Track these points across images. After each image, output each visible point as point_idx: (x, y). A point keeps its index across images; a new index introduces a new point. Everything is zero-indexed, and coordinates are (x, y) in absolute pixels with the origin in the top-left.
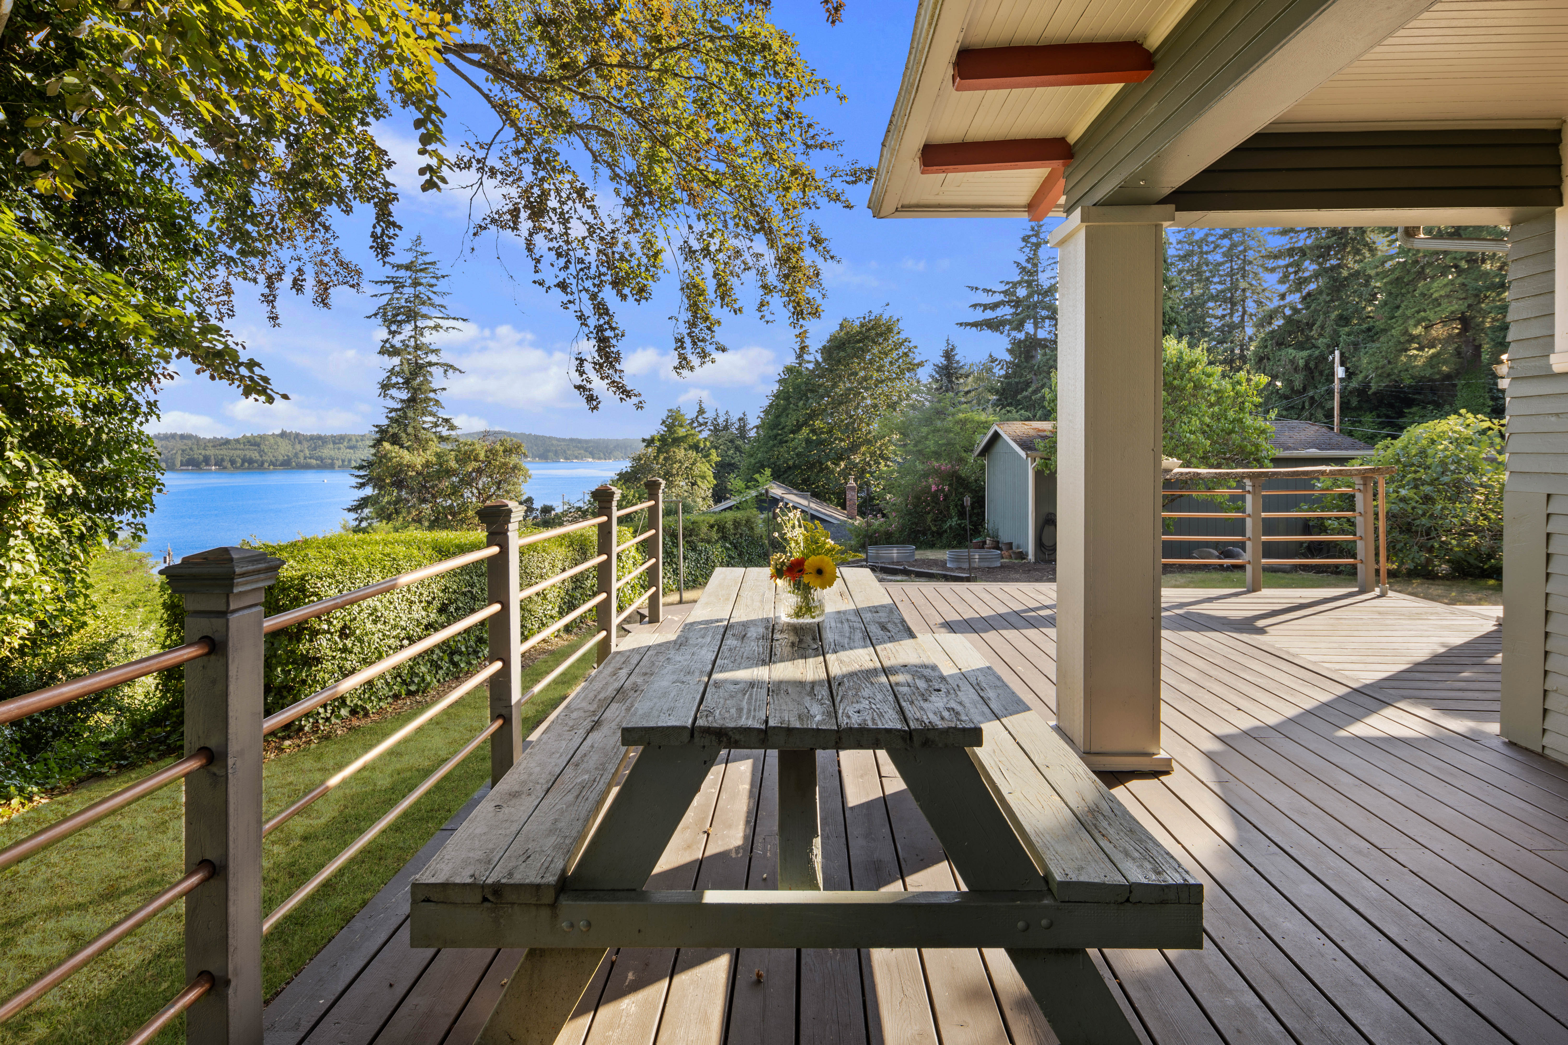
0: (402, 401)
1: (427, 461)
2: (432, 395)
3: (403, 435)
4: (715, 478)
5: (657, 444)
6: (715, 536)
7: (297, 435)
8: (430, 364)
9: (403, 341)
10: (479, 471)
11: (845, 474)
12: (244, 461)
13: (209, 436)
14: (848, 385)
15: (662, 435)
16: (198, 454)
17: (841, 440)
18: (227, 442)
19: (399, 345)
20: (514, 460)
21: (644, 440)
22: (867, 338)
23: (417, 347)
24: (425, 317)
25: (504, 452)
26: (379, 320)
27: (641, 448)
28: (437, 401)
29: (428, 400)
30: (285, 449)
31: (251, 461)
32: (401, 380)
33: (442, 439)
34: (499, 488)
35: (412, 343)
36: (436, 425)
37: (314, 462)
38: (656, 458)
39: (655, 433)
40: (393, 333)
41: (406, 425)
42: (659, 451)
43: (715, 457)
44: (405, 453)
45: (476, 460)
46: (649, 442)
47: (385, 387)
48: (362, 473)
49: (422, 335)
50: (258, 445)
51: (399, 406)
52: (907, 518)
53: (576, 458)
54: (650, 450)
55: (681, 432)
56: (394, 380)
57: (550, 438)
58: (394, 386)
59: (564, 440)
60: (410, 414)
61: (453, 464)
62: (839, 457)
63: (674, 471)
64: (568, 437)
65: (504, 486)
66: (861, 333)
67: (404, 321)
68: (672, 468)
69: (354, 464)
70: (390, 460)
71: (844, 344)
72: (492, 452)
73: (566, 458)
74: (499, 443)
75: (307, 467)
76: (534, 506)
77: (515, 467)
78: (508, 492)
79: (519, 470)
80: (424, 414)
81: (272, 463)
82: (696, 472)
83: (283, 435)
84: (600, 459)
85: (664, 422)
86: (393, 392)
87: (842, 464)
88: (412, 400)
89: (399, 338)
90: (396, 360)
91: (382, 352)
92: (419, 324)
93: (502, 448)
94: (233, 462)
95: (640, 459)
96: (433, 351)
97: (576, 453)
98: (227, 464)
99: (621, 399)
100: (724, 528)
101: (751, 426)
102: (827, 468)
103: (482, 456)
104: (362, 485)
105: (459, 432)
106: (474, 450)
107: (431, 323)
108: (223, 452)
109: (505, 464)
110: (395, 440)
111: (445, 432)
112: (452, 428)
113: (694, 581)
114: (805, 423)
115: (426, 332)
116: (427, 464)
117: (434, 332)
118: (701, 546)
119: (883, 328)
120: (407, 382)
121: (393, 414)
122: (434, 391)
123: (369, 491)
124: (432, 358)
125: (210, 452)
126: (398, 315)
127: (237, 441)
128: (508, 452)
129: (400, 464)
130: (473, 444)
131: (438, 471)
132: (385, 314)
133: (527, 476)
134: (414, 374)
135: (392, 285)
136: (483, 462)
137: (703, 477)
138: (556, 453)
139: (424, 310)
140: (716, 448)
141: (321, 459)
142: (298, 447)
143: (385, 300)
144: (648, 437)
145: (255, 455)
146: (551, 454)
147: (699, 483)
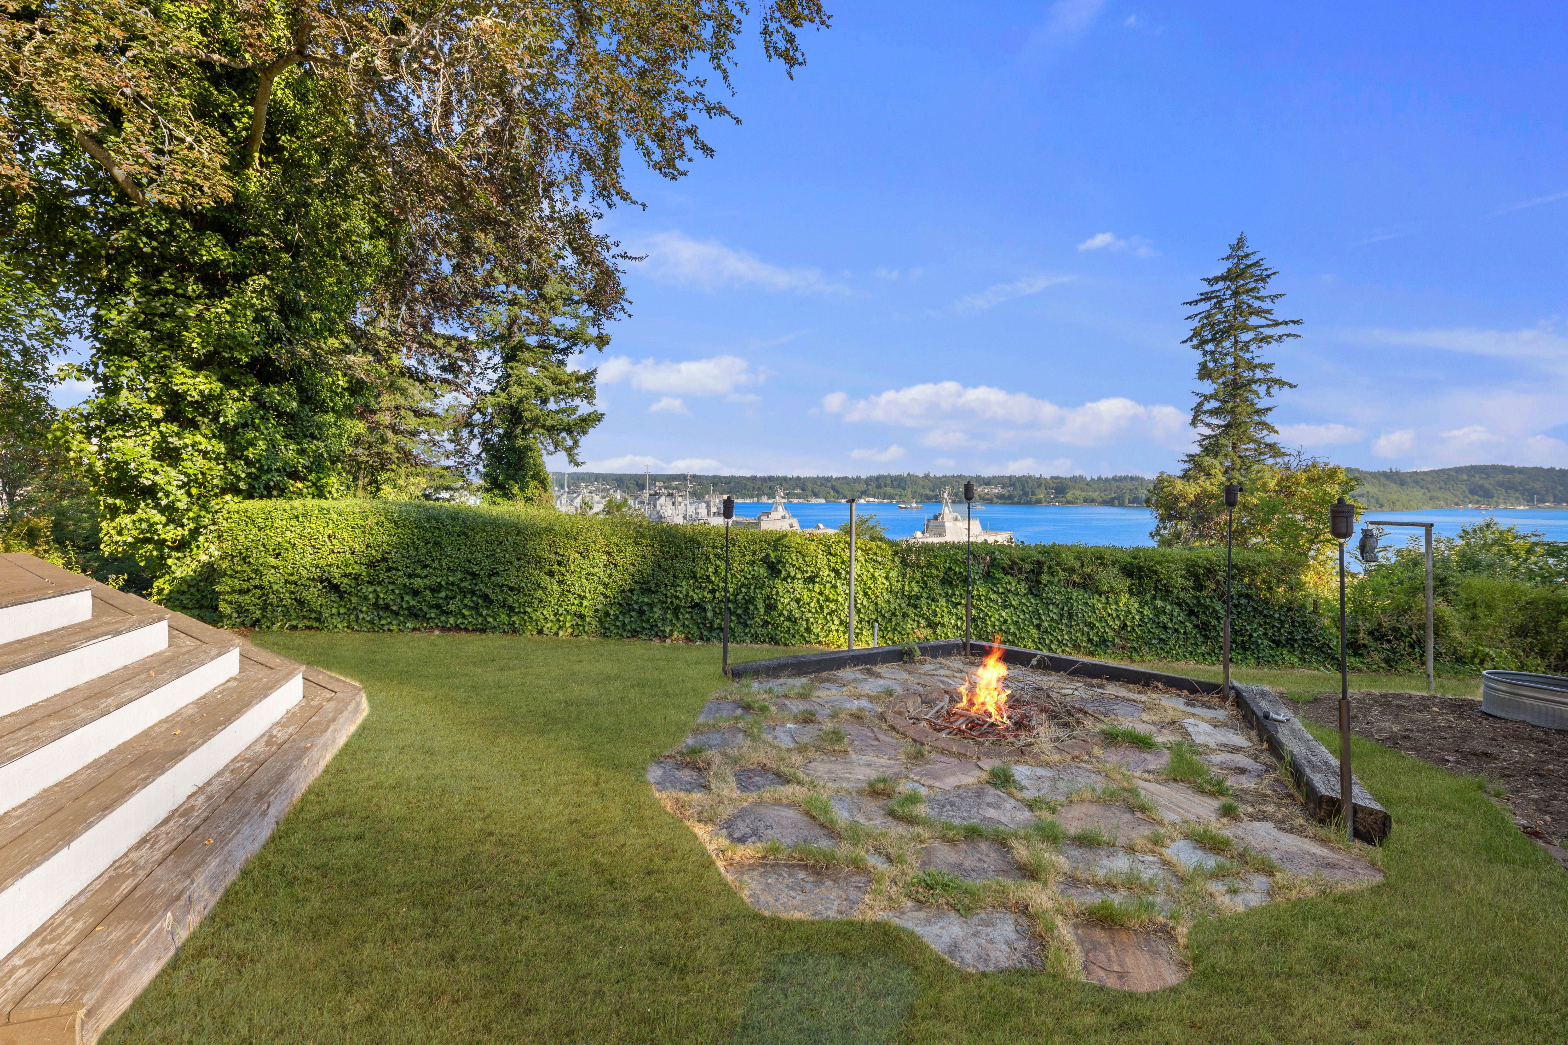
0: (1219, 427)
23: (1236, 366)
51: (1214, 433)
88: (1230, 425)
126: (1216, 333)
135: (1209, 302)
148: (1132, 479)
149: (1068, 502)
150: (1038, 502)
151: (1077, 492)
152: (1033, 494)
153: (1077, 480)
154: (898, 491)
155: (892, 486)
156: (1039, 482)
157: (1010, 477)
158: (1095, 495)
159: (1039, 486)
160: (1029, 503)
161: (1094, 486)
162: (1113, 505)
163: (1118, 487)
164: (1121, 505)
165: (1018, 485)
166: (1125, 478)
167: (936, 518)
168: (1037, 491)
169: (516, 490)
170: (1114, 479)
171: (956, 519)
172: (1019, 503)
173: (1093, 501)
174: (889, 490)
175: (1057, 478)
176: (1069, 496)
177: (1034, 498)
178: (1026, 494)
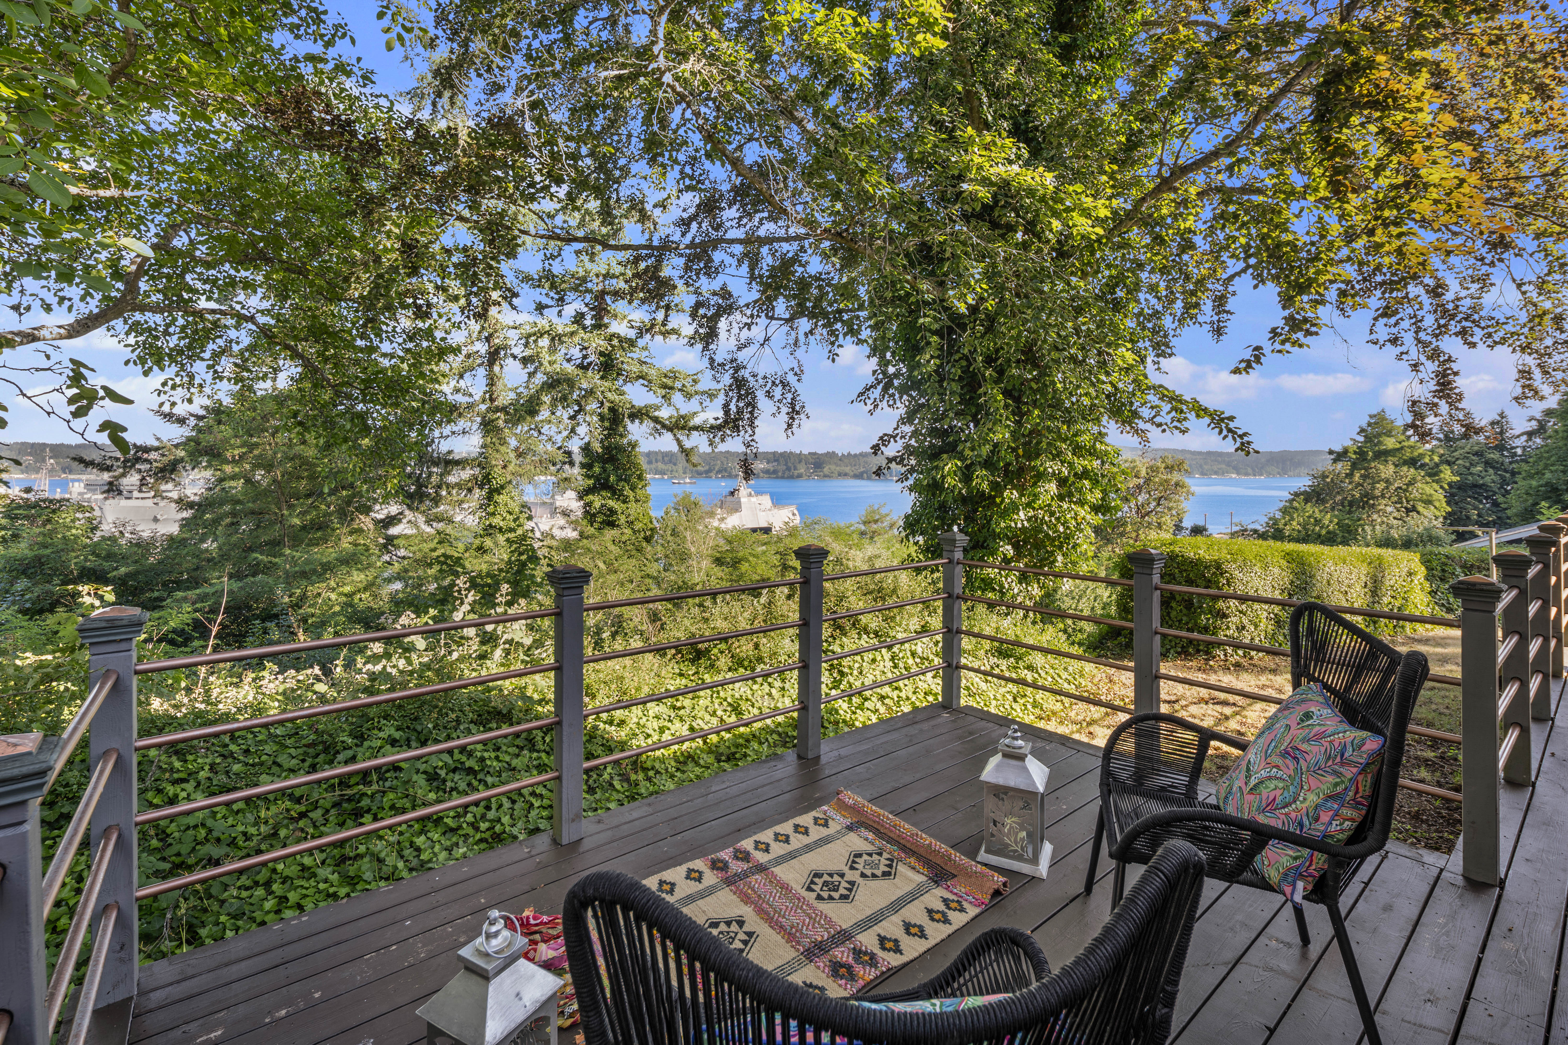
4: (1448, 503)
5: (1352, 458)
10: (1139, 487)
15: (1359, 447)
20: (1175, 477)
21: (1331, 452)
25: (1165, 469)
27: (1326, 464)
34: (1160, 505)
38: (1350, 475)
39: (1349, 443)
42: (1354, 466)
43: (1448, 475)
45: (1136, 476)
46: (1340, 456)
53: (1216, 473)
54: (1339, 465)
55: (1390, 443)
63: (1377, 493)
65: (1165, 502)
68: (1373, 488)
72: (1153, 469)
74: (1160, 460)
76: (1183, 525)
77: (1177, 484)
79: (1182, 487)
82: (1415, 494)
85: (1362, 430)
93: (1163, 465)
95: (1324, 476)
101: (1517, 432)
103: (1143, 473)
106: (1134, 467)
109: (1166, 481)
128: (1170, 468)
130: (1134, 461)
133: (1189, 493)
136: (1143, 479)
137: (1428, 502)
140: (1449, 463)
144: (1338, 448)
147: (1420, 509)
149: (825, 476)
150: (800, 476)
151: (833, 467)
152: (795, 469)
153: (831, 455)
154: (669, 467)
155: (663, 462)
156: (800, 457)
157: (774, 453)
158: (847, 469)
159: (800, 461)
160: (791, 477)
161: (846, 461)
163: (865, 462)
164: (869, 478)
165: (781, 460)
167: (732, 494)
168: (798, 466)
170: (861, 454)
171: (750, 495)
172: (783, 477)
173: (846, 475)
174: (661, 466)
175: (815, 453)
176: (826, 470)
177: (796, 472)
178: (789, 469)
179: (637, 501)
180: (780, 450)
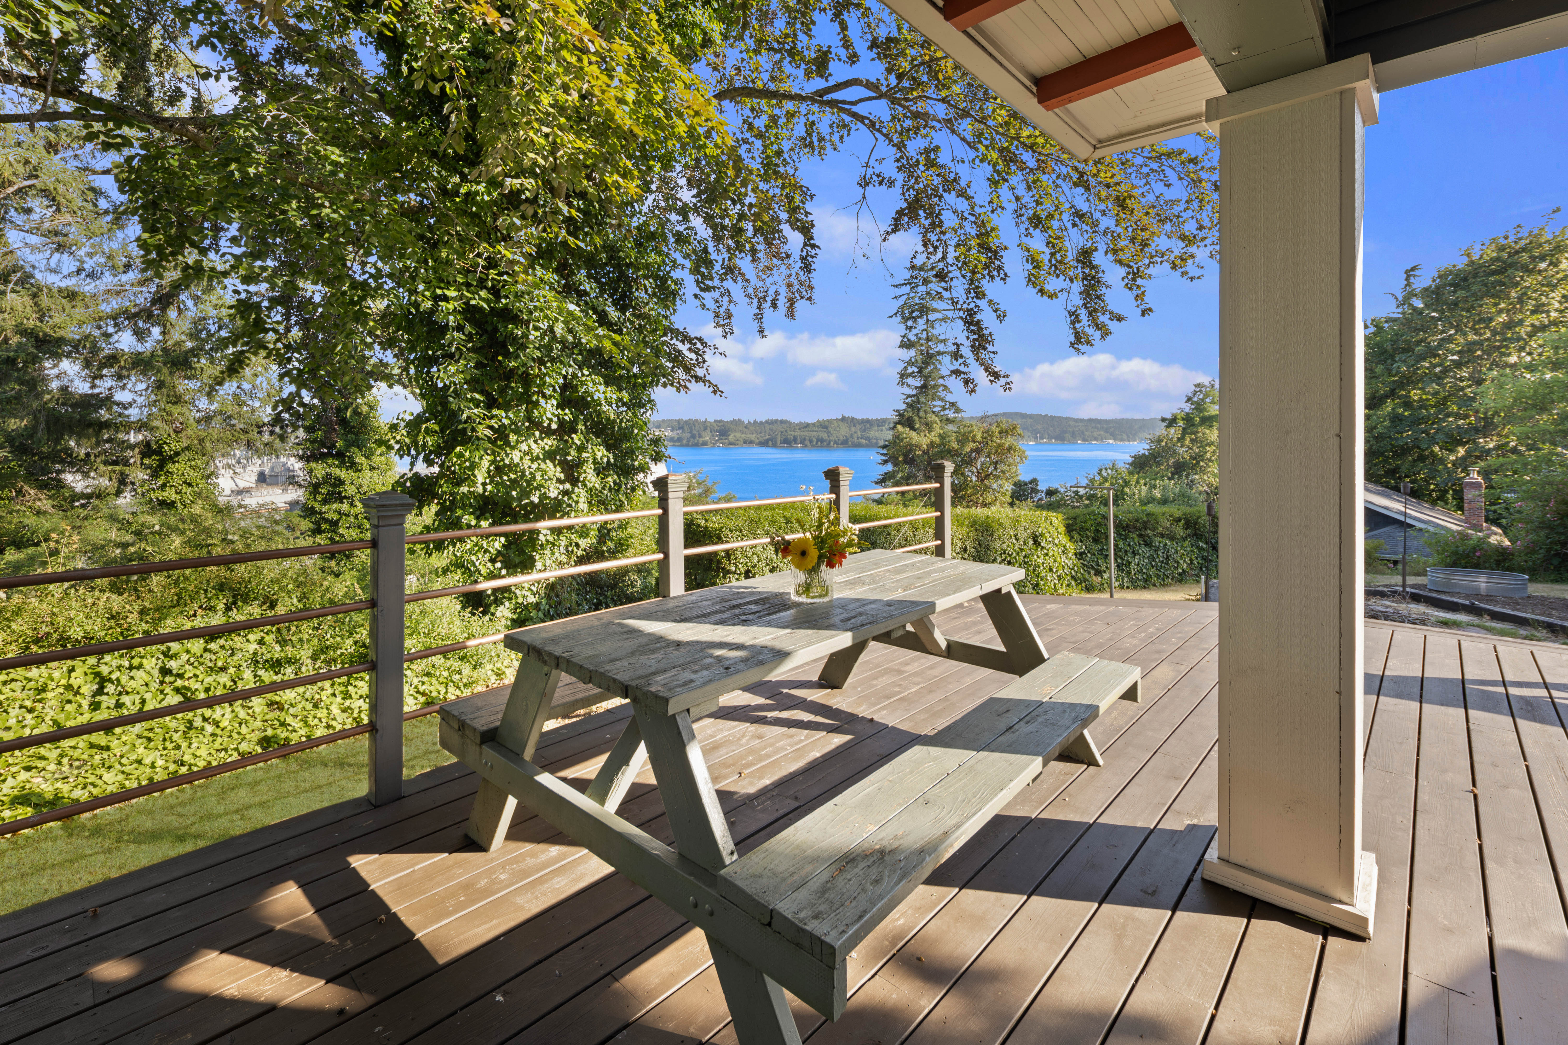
0: (916, 388)
1: (932, 442)
2: (941, 381)
3: (917, 419)
5: (1181, 423)
6: (1180, 531)
7: (853, 419)
8: (939, 353)
9: (916, 335)
10: (978, 451)
11: (1464, 464)
12: (818, 440)
13: (797, 421)
14: (1472, 337)
15: (1187, 414)
16: (791, 435)
17: (1458, 416)
18: (807, 425)
19: (913, 338)
20: (1009, 441)
21: (1163, 420)
22: (1511, 265)
23: (928, 339)
24: (935, 310)
25: (1000, 433)
26: (899, 318)
27: (1161, 430)
28: (945, 386)
29: (936, 386)
30: (844, 431)
31: (822, 440)
32: (916, 370)
33: (949, 421)
34: (996, 468)
35: (924, 335)
36: (944, 409)
37: (864, 441)
38: (1181, 439)
39: (1178, 411)
40: (910, 328)
41: (919, 410)
42: (1184, 431)
44: (914, 434)
45: (974, 442)
46: (1171, 422)
47: (903, 376)
48: (885, 451)
49: (933, 328)
50: (826, 427)
51: (914, 393)
52: (1543, 533)
53: (1096, 439)
54: (1172, 431)
56: (910, 370)
57: (1068, 419)
58: (909, 375)
59: (1082, 420)
60: (922, 399)
61: (955, 445)
62: (1452, 441)
64: (1086, 417)
65: (1001, 467)
66: (1498, 259)
67: (918, 317)
68: (1202, 451)
69: (881, 443)
70: (902, 440)
71: (1465, 279)
72: (988, 433)
73: (1084, 440)
74: (995, 425)
75: (859, 446)
76: (1039, 488)
77: (1010, 449)
78: (1004, 472)
79: (1015, 451)
80: (933, 399)
81: (836, 443)
83: (843, 419)
84: (1122, 440)
85: (1189, 399)
86: (910, 381)
87: (1461, 451)
88: (924, 386)
89: (914, 331)
90: (912, 352)
91: (902, 346)
92: (930, 317)
93: (998, 430)
94: (811, 441)
95: (1159, 441)
96: (941, 341)
97: (1095, 434)
98: (807, 443)
99: (991, 381)
100: (1196, 523)
102: (1433, 455)
103: (979, 438)
104: (885, 462)
105: (963, 414)
106: (971, 431)
107: (939, 316)
108: (805, 433)
109: (1000, 445)
110: (909, 423)
111: (951, 415)
112: (958, 411)
113: (1146, 581)
114: (1392, 394)
115: (937, 325)
116: (932, 445)
117: (943, 323)
118: (1157, 541)
119: (1547, 247)
120: (920, 371)
121: (909, 400)
122: (943, 377)
123: (889, 467)
124: (941, 347)
125: (798, 433)
126: (913, 312)
127: (814, 424)
128: (1004, 433)
129: (910, 445)
130: (971, 426)
131: (942, 452)
132: (903, 313)
133: (1023, 457)
134: (926, 363)
135: (908, 287)
136: (980, 443)
138: (1074, 435)
139: (935, 304)
141: (868, 439)
142: (853, 429)
143: (902, 301)
144: (1169, 416)
145: (824, 436)
146: (1068, 435)
148: (782, 422)
149: (731, 444)
150: (705, 444)
151: (738, 435)
152: (700, 436)
153: (737, 423)
156: (705, 425)
157: (679, 421)
158: (753, 437)
159: (705, 429)
160: (696, 445)
161: (752, 428)
162: (768, 446)
163: (771, 430)
164: (774, 446)
165: (686, 427)
166: (776, 421)
168: (703, 434)
169: (360, 459)
170: (767, 422)
172: (687, 445)
173: (751, 442)
175: (720, 421)
176: (731, 438)
177: (701, 440)
178: (693, 437)
179: (372, 468)
180: (685, 418)
